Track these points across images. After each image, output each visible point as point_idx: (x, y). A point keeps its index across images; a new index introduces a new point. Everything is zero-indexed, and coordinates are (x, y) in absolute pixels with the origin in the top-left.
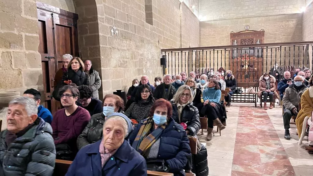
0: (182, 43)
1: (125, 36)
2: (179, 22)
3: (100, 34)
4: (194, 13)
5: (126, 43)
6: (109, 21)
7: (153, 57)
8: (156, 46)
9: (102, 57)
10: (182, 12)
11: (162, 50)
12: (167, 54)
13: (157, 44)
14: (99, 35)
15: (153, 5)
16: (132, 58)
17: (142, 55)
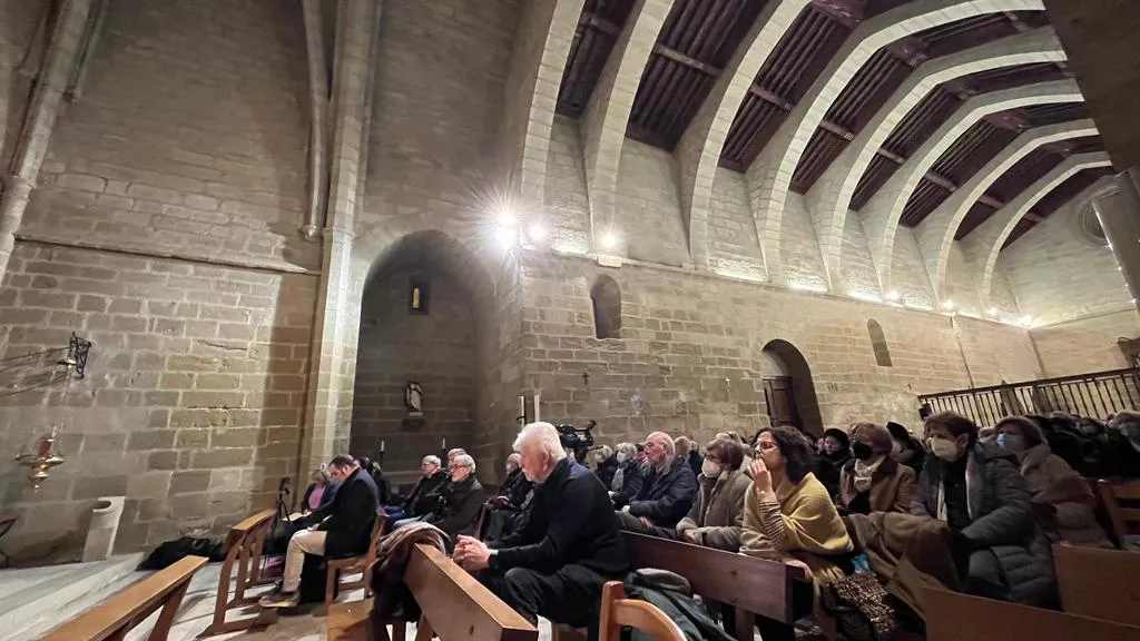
0: (974, 380)
1: (846, 390)
2: (958, 347)
3: (817, 392)
4: (1003, 321)
5: (849, 397)
6: (823, 377)
7: (901, 408)
8: (905, 393)
9: (822, 415)
10: (960, 331)
11: (920, 397)
12: (930, 402)
13: (908, 390)
14: (814, 394)
15: (887, 340)
16: (863, 413)
17: (878, 407)
